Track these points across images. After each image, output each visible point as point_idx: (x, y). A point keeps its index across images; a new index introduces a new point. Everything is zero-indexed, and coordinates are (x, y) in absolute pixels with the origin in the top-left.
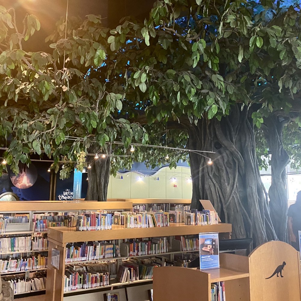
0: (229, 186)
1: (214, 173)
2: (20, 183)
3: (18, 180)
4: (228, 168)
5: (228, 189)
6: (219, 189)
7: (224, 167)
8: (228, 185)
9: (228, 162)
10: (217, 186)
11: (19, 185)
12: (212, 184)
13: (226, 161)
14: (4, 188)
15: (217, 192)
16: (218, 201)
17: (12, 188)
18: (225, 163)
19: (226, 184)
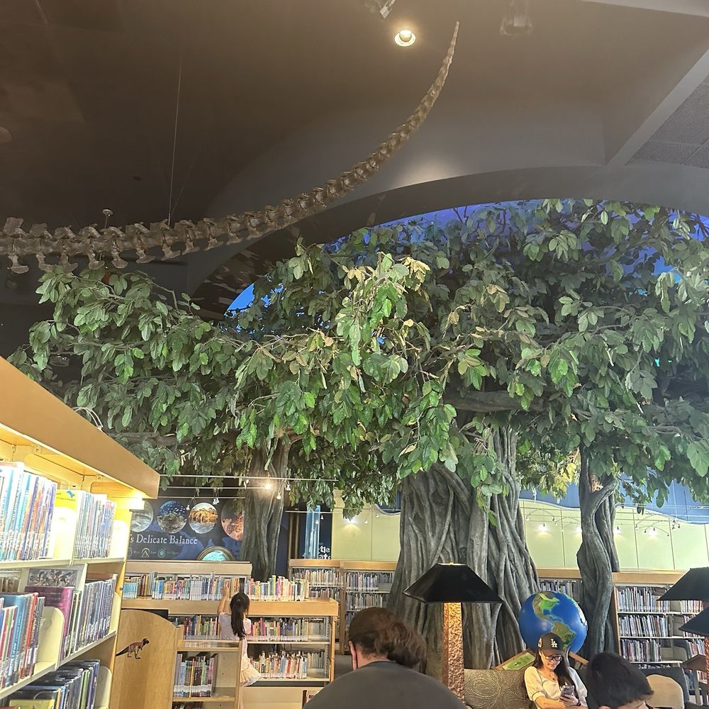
0: (435, 537)
1: (417, 514)
2: (238, 530)
3: (234, 526)
4: (434, 505)
5: (433, 544)
6: (422, 543)
7: (428, 503)
8: (433, 536)
9: (436, 493)
10: (420, 538)
11: (237, 534)
12: (413, 534)
13: (432, 491)
14: (211, 540)
15: (419, 549)
16: (418, 567)
17: (223, 539)
18: (430, 496)
19: (430, 534)
